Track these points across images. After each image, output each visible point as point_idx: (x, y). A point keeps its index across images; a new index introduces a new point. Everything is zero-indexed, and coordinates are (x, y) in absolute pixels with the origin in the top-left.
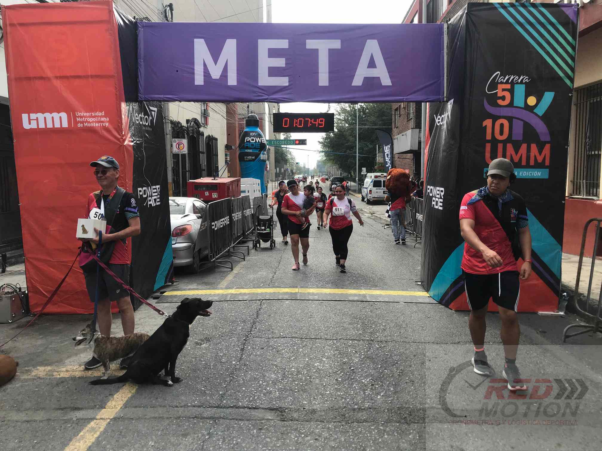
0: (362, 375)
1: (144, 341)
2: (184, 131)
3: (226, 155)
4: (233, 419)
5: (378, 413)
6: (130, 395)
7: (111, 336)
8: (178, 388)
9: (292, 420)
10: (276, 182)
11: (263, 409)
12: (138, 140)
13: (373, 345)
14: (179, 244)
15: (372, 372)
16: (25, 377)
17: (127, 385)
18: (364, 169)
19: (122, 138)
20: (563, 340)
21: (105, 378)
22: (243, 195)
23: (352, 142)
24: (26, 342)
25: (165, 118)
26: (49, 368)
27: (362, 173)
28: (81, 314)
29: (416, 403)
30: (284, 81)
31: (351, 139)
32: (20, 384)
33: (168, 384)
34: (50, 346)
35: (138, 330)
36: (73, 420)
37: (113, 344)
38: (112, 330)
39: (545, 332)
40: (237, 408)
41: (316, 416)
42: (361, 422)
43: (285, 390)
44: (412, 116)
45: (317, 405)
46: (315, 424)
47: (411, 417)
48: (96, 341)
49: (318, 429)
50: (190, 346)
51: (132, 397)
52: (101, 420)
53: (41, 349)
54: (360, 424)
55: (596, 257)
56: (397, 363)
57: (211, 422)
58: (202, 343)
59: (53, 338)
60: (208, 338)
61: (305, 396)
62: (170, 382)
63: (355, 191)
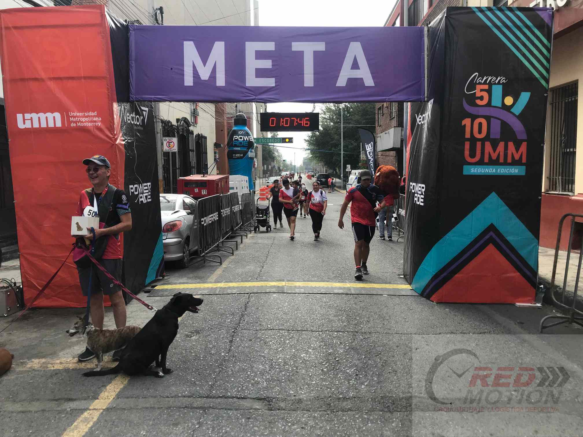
0: (346, 365)
1: (136, 334)
2: (174, 129)
3: (215, 153)
4: (222, 409)
5: (362, 402)
6: (122, 386)
7: (104, 329)
8: (169, 379)
9: (279, 409)
10: (264, 179)
11: (251, 398)
12: (129, 140)
13: (357, 337)
14: (170, 239)
15: (357, 362)
16: (20, 369)
17: (120, 376)
18: (349, 166)
19: (114, 137)
20: (540, 330)
21: (98, 369)
22: (231, 191)
23: (337, 140)
24: (21, 335)
25: (155, 117)
26: (43, 360)
27: (347, 170)
28: (75, 308)
29: (399, 392)
30: (270, 82)
31: (336, 137)
32: (16, 376)
33: (159, 375)
34: (44, 339)
35: (130, 323)
36: (68, 411)
37: (106, 337)
38: (104, 323)
39: (523, 323)
40: (226, 398)
41: (302, 406)
42: (346, 411)
43: (273, 380)
44: (394, 115)
45: (303, 395)
46: (302, 413)
47: (394, 406)
48: (88, 333)
49: (305, 418)
50: (180, 338)
51: (124, 388)
52: (95, 411)
53: (35, 342)
54: (345, 413)
55: (572, 250)
56: (380, 354)
57: (201, 412)
58: (192, 335)
59: (48, 331)
60: (198, 331)
61: (292, 386)
62: (161, 374)
63: (340, 187)
